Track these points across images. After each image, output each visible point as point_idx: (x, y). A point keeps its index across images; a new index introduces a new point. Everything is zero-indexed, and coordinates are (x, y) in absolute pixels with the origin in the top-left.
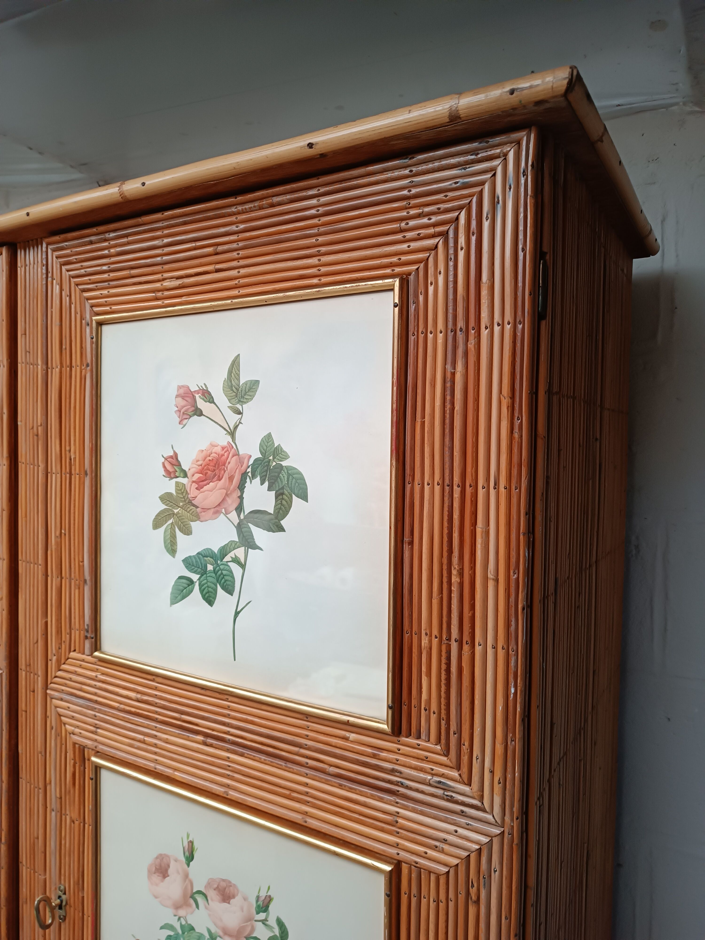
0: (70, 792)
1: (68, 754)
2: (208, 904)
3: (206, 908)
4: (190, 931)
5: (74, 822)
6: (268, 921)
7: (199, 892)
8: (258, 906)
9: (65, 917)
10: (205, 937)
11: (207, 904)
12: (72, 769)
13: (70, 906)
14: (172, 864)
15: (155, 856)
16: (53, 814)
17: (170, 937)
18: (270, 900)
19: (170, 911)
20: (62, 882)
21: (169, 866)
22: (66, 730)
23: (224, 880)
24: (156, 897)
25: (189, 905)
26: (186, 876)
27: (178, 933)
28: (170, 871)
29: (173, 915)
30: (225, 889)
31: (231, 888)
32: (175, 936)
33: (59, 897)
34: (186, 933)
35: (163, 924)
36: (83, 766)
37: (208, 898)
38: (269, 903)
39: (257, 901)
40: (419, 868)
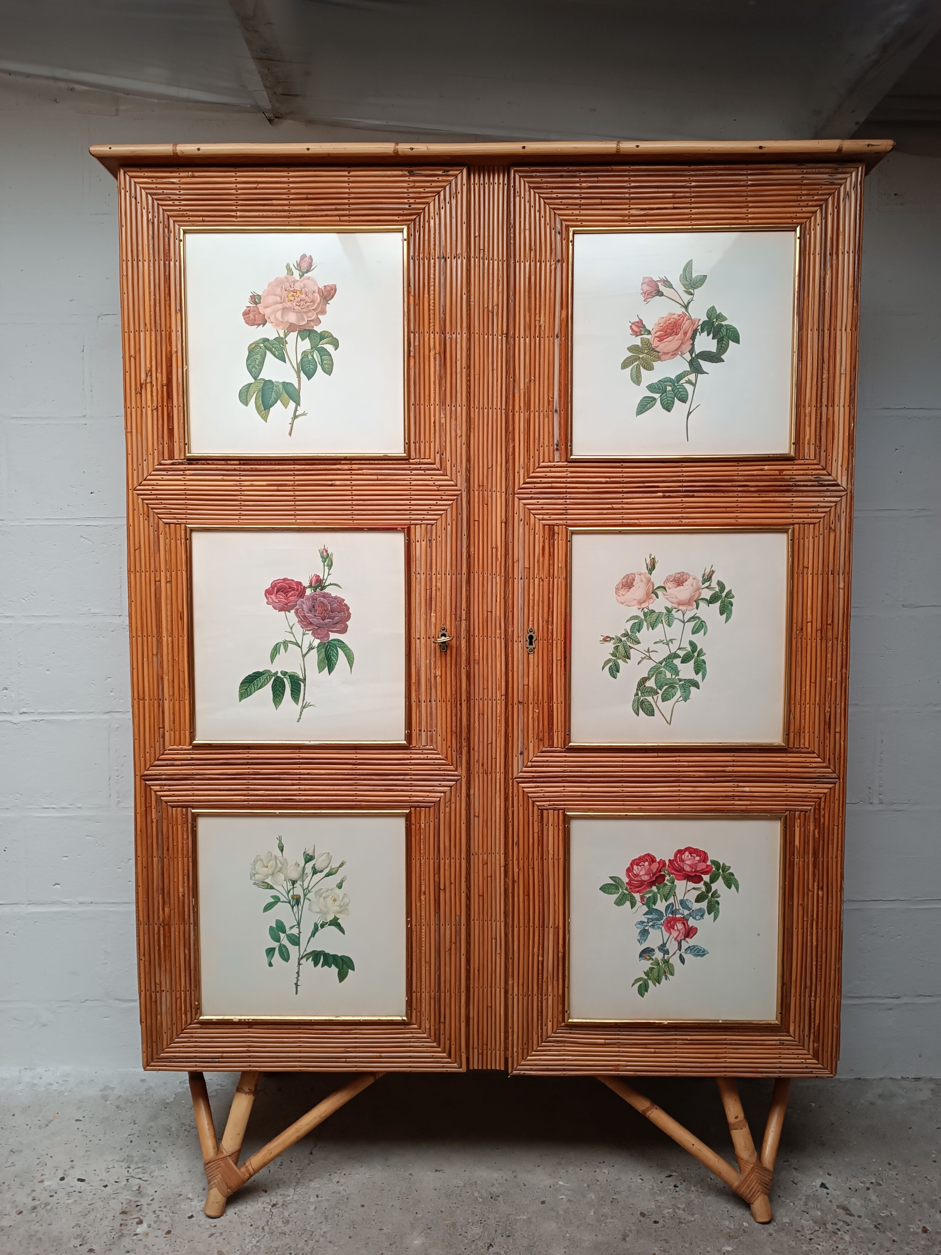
0: (539, 560)
2: (666, 592)
3: (665, 595)
4: (651, 614)
6: (710, 586)
7: (659, 588)
8: (704, 580)
9: (534, 649)
10: (663, 613)
12: (542, 544)
14: (638, 578)
15: (623, 577)
17: (634, 625)
19: (635, 608)
20: (531, 626)
21: (634, 580)
23: (678, 573)
24: (623, 603)
25: (651, 598)
26: (649, 581)
27: (642, 618)
28: (635, 583)
29: (637, 609)
30: (679, 578)
31: (684, 576)
32: (640, 621)
33: (530, 637)
34: (648, 616)
35: (628, 619)
37: (666, 588)
38: (712, 574)
39: (703, 577)
40: (804, 524)
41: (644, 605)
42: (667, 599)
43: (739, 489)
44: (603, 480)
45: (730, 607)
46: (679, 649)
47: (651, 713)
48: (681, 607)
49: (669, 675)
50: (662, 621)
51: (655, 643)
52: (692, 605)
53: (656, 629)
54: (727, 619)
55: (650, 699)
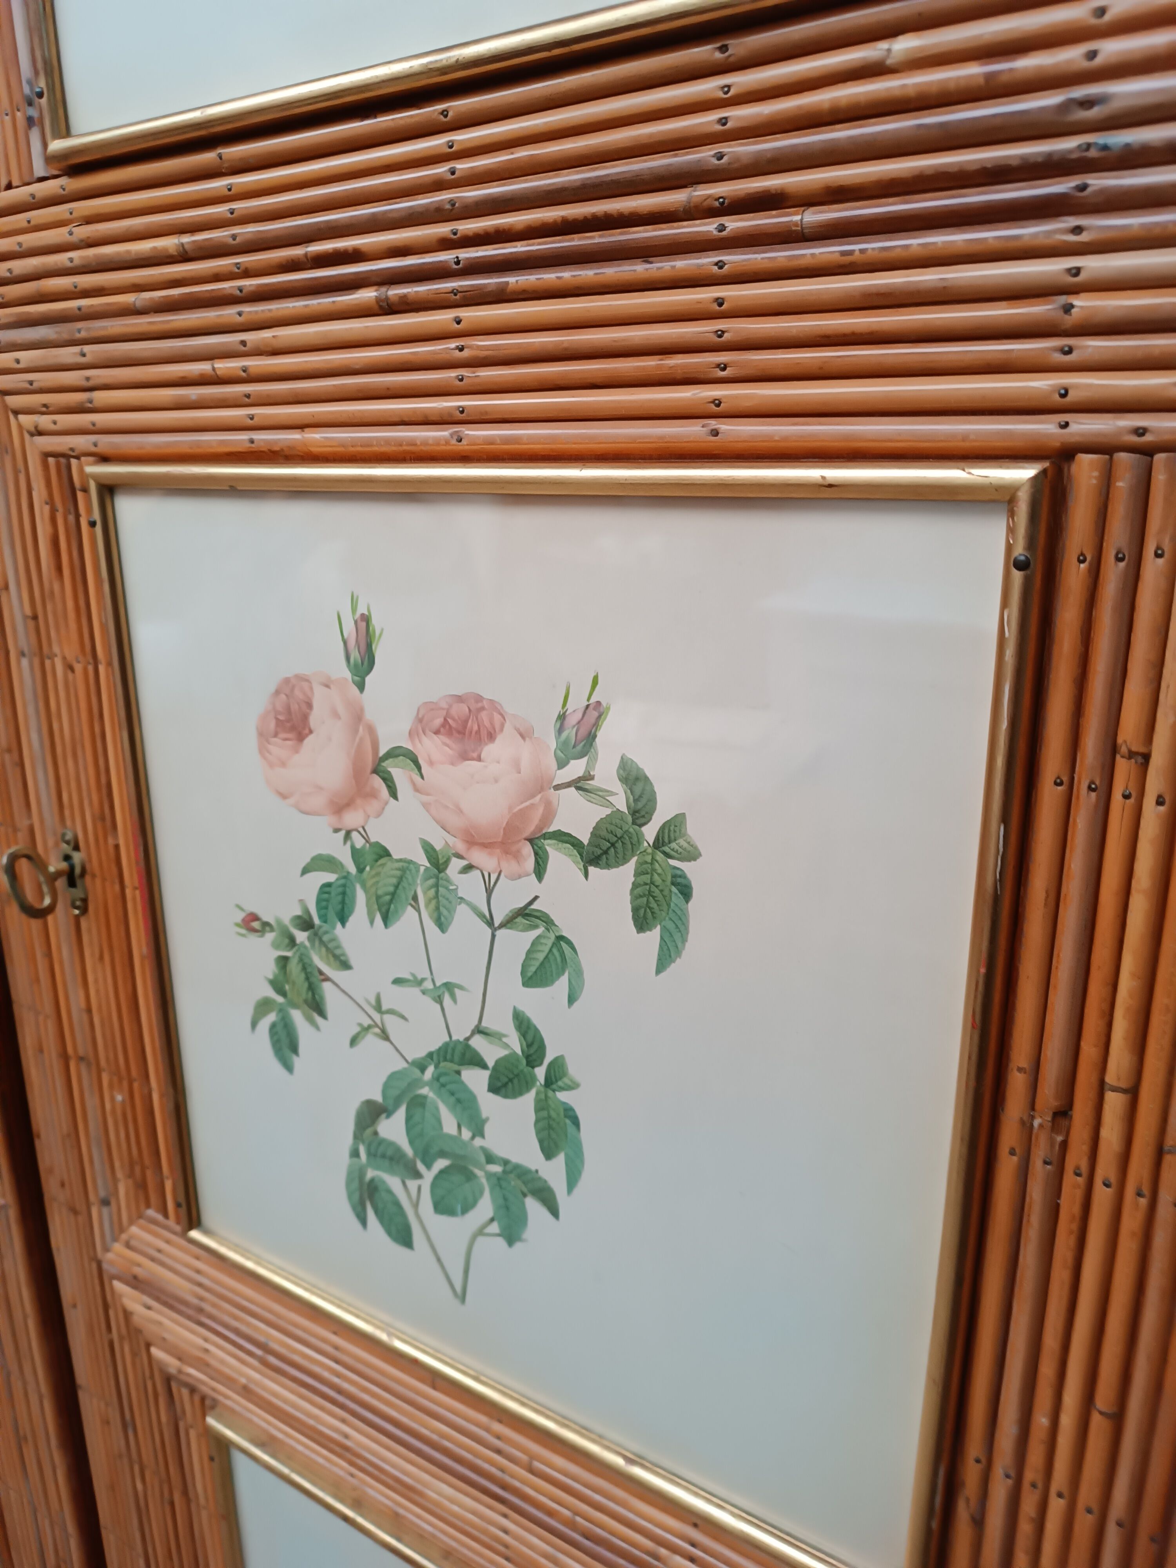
0: (52, 593)
1: (35, 494)
2: (422, 778)
3: (417, 789)
4: (377, 861)
5: (71, 669)
6: (592, 778)
7: (394, 753)
8: (563, 746)
9: (85, 901)
10: (417, 866)
11: (417, 778)
12: (49, 529)
13: (94, 876)
14: (320, 699)
15: (272, 688)
16: (25, 662)
17: (327, 889)
18: (599, 717)
19: (323, 824)
20: (68, 823)
21: (310, 706)
22: (20, 427)
23: (460, 699)
24: (284, 796)
25: (373, 795)
26: (358, 717)
27: (348, 873)
28: (314, 719)
29: (331, 830)
30: (466, 722)
31: (484, 715)
32: (342, 881)
33: (67, 858)
34: (368, 868)
35: (308, 860)
36: (72, 510)
37: (421, 761)
38: (596, 725)
39: (560, 731)
40: (1148, 452)
41: (352, 819)
42: (426, 806)
43: (734, 224)
44: (169, 243)
45: (676, 898)
46: (479, 1030)
47: (404, 1238)
48: (478, 857)
49: (449, 1124)
50: (415, 898)
51: (397, 981)
52: (517, 856)
53: (397, 927)
54: (665, 958)
55: (394, 1182)
